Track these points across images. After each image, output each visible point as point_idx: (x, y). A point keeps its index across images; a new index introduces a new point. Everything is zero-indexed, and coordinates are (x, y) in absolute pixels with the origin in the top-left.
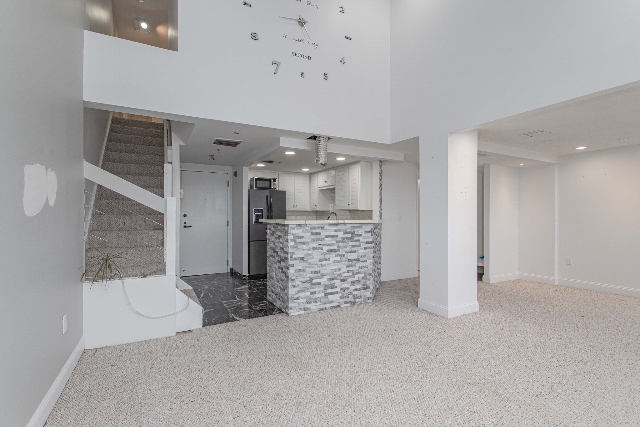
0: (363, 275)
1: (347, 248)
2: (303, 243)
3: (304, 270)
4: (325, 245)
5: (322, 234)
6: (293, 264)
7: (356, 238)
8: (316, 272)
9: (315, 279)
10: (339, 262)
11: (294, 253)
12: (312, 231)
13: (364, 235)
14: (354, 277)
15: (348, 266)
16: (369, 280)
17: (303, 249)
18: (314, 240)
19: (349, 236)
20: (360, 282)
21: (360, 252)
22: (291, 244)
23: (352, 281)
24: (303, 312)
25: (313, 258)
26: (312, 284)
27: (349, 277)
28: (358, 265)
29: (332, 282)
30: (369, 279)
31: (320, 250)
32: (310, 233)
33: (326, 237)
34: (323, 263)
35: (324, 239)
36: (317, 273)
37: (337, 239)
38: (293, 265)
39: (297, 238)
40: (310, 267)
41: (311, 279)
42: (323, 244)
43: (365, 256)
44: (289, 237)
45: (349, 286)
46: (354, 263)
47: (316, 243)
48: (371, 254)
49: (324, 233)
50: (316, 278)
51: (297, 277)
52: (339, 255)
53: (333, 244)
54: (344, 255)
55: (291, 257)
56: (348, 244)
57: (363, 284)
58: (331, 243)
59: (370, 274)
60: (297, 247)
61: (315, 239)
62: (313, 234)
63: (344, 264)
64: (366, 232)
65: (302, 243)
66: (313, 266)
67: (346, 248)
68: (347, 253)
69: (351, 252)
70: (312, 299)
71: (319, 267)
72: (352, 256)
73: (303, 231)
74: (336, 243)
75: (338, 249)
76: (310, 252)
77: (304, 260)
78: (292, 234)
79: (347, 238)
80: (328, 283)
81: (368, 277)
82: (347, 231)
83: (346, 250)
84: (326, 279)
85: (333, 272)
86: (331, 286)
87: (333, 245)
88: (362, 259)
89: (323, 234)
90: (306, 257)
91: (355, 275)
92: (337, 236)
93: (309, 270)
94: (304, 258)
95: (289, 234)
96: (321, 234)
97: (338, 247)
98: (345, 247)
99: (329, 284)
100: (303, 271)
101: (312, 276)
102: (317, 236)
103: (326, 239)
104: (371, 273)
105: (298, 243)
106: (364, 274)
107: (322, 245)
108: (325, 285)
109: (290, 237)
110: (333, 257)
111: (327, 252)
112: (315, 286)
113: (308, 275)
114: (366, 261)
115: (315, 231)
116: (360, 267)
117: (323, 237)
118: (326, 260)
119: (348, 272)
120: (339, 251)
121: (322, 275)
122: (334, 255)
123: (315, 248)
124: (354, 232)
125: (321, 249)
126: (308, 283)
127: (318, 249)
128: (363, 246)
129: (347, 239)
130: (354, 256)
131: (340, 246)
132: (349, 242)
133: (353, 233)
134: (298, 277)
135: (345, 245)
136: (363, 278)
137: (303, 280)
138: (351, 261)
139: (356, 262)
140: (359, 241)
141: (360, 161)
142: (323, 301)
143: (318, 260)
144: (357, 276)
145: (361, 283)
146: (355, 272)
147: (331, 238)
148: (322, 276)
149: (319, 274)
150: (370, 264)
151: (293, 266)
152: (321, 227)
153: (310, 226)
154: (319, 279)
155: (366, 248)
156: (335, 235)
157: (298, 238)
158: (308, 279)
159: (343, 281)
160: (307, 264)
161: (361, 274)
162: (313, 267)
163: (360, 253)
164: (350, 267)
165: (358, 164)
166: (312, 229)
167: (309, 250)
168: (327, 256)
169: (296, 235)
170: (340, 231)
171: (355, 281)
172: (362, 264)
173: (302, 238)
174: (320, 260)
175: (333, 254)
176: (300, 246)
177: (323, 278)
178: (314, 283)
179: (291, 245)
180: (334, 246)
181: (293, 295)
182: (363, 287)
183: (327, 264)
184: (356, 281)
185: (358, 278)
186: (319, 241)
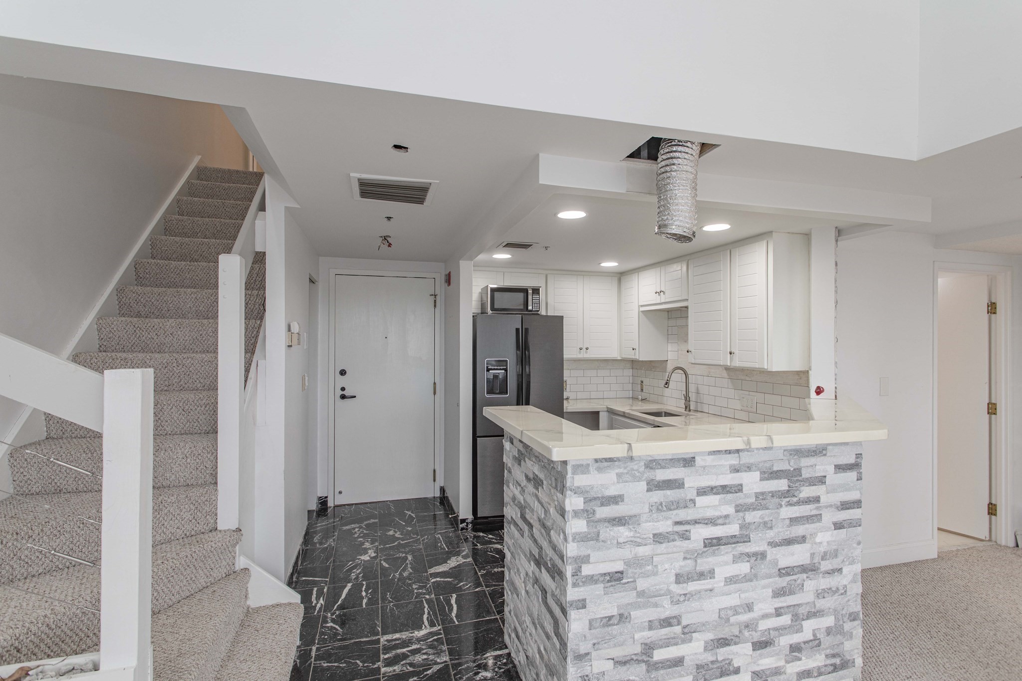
0: (829, 621)
1: (775, 530)
2: (620, 521)
3: (622, 618)
4: (696, 522)
5: (686, 485)
6: (584, 600)
7: (807, 492)
8: (667, 622)
9: (661, 647)
10: (747, 579)
11: (586, 559)
12: (649, 474)
13: (834, 478)
14: (800, 630)
15: (779, 593)
16: (851, 636)
17: (621, 540)
18: (659, 508)
19: (782, 484)
20: (819, 645)
21: (818, 540)
22: (575, 526)
23: (791, 646)
25: (655, 574)
26: (653, 667)
27: (781, 630)
28: (811, 585)
29: (723, 653)
30: (852, 633)
31: (678, 543)
32: (645, 483)
33: (702, 492)
34: (692, 586)
35: (693, 501)
36: (670, 625)
37: (740, 498)
38: (582, 604)
39: (599, 503)
40: (645, 606)
41: (648, 648)
42: (689, 518)
43: (835, 554)
44: (567, 502)
45: (782, 663)
46: (799, 582)
47: (667, 518)
48: (855, 545)
49: (693, 481)
50: (668, 643)
51: (596, 646)
52: (748, 555)
53: (727, 516)
54: (763, 555)
55: (577, 572)
56: (779, 514)
57: (828, 651)
58: (717, 514)
59: (853, 617)
60: (596, 538)
61: (661, 504)
62: (655, 486)
63: (764, 587)
64: (840, 468)
65: (614, 519)
66: (653, 600)
67: (771, 528)
68: (775, 547)
69: (789, 542)
71: (678, 602)
72: (793, 554)
73: (619, 476)
74: (737, 511)
75: (742, 536)
76: (643, 551)
77: (624, 581)
78: (577, 491)
79: (773, 494)
80: (709, 657)
81: (848, 626)
82: (775, 469)
83: (770, 534)
84: (702, 643)
85: (723, 617)
86: (718, 668)
87: (727, 521)
88: (825, 566)
89: (691, 485)
90: (630, 571)
91: (803, 622)
92: (739, 488)
93: (640, 616)
94: (622, 573)
95: (568, 493)
96: (683, 484)
97: (742, 527)
98: (767, 525)
99: (712, 662)
100: (620, 621)
101: (653, 639)
102: (668, 492)
103: (701, 501)
104: (857, 613)
105: (600, 521)
106: (832, 618)
107: (688, 523)
108: (700, 667)
109: (573, 502)
110: (726, 564)
111: (705, 546)
112: (662, 672)
113: (637, 636)
114: (841, 569)
115: (661, 475)
116: (821, 594)
117: (692, 494)
118: (701, 575)
119: (778, 613)
120: (746, 539)
121: (686, 630)
122: (729, 558)
123: (660, 534)
124: (798, 471)
126: (639, 662)
127: (674, 540)
128: (830, 517)
129: (773, 496)
130: (797, 555)
131: (749, 524)
132: (781, 506)
133: (794, 476)
134: (600, 646)
135: (766, 519)
136: (829, 631)
137: (619, 653)
138: (788, 574)
139: (805, 576)
140: (817, 500)
141: (771, 232)
143: (673, 579)
144: (809, 626)
145: (824, 649)
146: (803, 611)
147: (718, 497)
148: (688, 632)
149: (678, 629)
150: (854, 581)
151: (584, 607)
152: (684, 459)
154: (676, 644)
155: (838, 526)
156: (731, 486)
157: (602, 505)
158: (638, 649)
159: (761, 645)
160: (634, 593)
161: (823, 616)
162: (656, 605)
163: (821, 543)
164: (784, 594)
165: (765, 242)
166: (651, 468)
167: (639, 545)
168: (704, 564)
169: (593, 494)
170: (749, 468)
171: (803, 645)
172: (824, 583)
173: (617, 503)
174: (680, 579)
175: (726, 554)
176: (607, 532)
177: (690, 641)
178: (656, 663)
179: (574, 530)
180: (729, 523)
182: (829, 662)
183: (706, 591)
184: (805, 643)
185: (814, 631)
186: (677, 508)
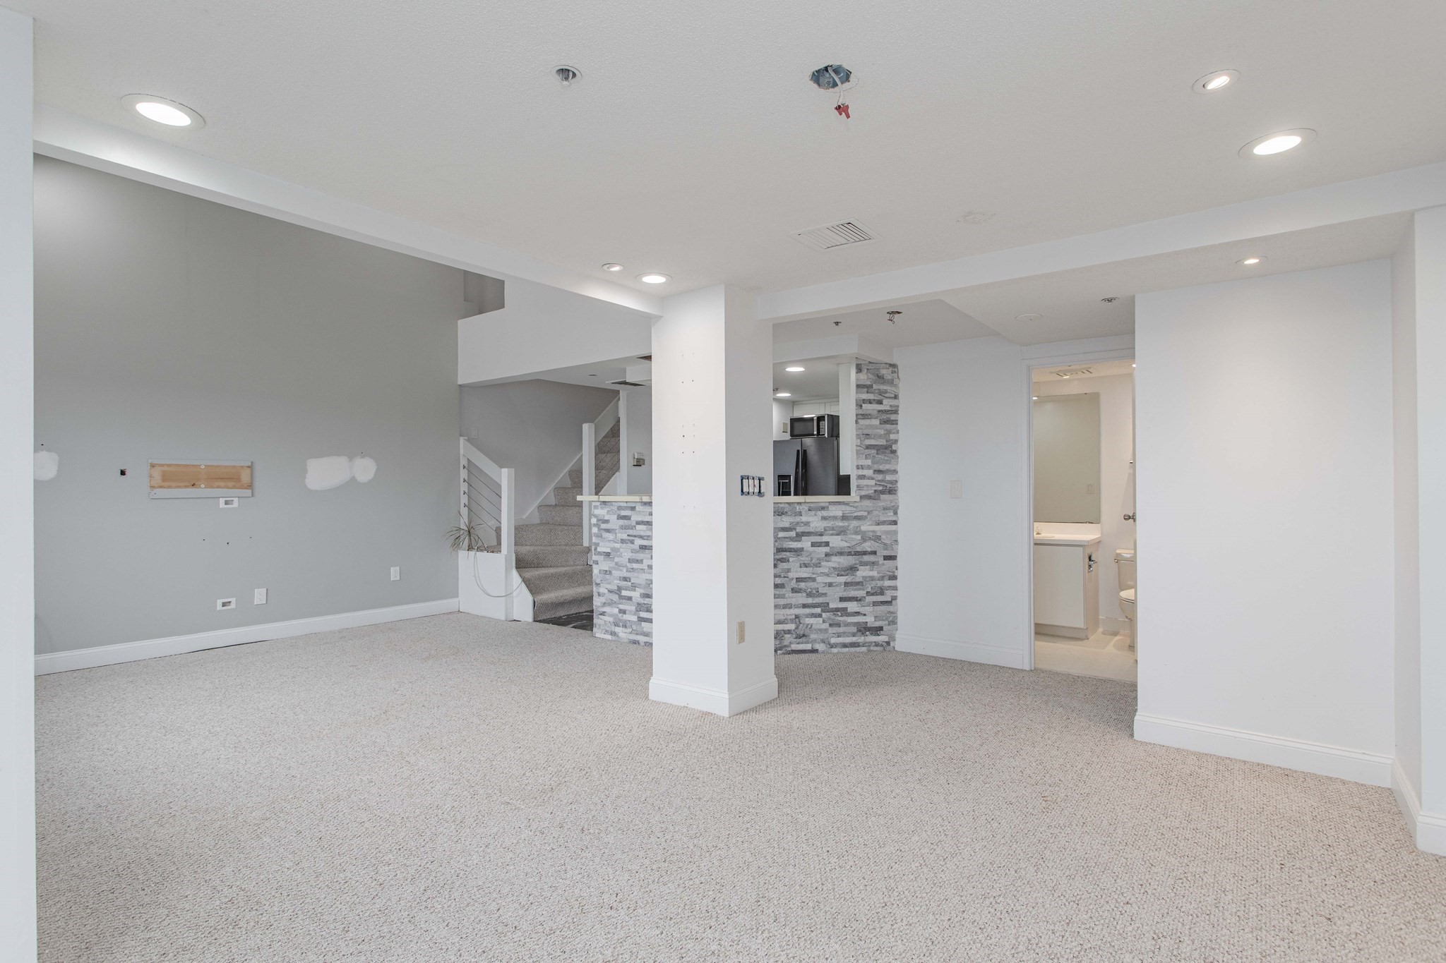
2: (608, 531)
3: (610, 573)
5: (632, 520)
6: (598, 561)
8: (625, 579)
9: (624, 590)
11: (598, 544)
12: (618, 512)
17: (610, 539)
24: (609, 637)
25: (621, 556)
26: (621, 597)
32: (617, 516)
33: (638, 523)
34: (635, 566)
35: (635, 527)
36: (626, 581)
40: (618, 570)
41: (620, 589)
42: (633, 534)
47: (625, 533)
49: (635, 518)
50: (626, 588)
51: (602, 582)
55: (596, 549)
58: (645, 534)
60: (601, 536)
61: (623, 526)
62: (620, 517)
66: (621, 568)
70: (621, 620)
76: (617, 545)
77: (611, 557)
78: (595, 516)
80: (642, 601)
84: (639, 592)
86: (645, 607)
87: (648, 539)
90: (612, 554)
93: (616, 573)
95: (592, 516)
99: (643, 604)
101: (621, 585)
102: (625, 521)
103: (639, 527)
105: (603, 529)
107: (635, 536)
108: (638, 604)
110: (647, 558)
111: (639, 549)
112: (624, 601)
113: (615, 582)
115: (623, 513)
117: (634, 524)
118: (637, 561)
122: (649, 556)
123: (623, 539)
125: (632, 542)
126: (616, 593)
127: (628, 543)
134: (604, 582)
137: (609, 587)
142: (635, 629)
143: (628, 560)
147: (644, 526)
148: (634, 587)
149: (630, 583)
151: (598, 564)
152: (631, 507)
153: (616, 504)
154: (630, 590)
157: (603, 523)
158: (616, 588)
160: (614, 563)
162: (622, 570)
166: (620, 509)
167: (616, 543)
168: (639, 556)
169: (600, 518)
173: (608, 523)
174: (630, 561)
175: (647, 554)
176: (606, 535)
177: (635, 590)
178: (623, 596)
181: (599, 607)
183: (640, 569)
186: (628, 529)
